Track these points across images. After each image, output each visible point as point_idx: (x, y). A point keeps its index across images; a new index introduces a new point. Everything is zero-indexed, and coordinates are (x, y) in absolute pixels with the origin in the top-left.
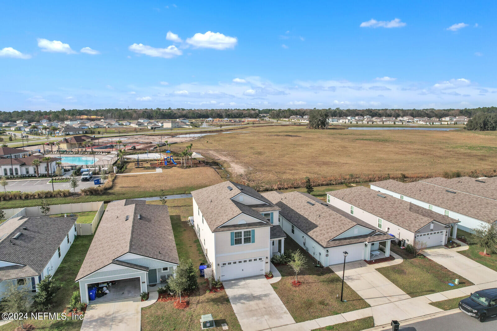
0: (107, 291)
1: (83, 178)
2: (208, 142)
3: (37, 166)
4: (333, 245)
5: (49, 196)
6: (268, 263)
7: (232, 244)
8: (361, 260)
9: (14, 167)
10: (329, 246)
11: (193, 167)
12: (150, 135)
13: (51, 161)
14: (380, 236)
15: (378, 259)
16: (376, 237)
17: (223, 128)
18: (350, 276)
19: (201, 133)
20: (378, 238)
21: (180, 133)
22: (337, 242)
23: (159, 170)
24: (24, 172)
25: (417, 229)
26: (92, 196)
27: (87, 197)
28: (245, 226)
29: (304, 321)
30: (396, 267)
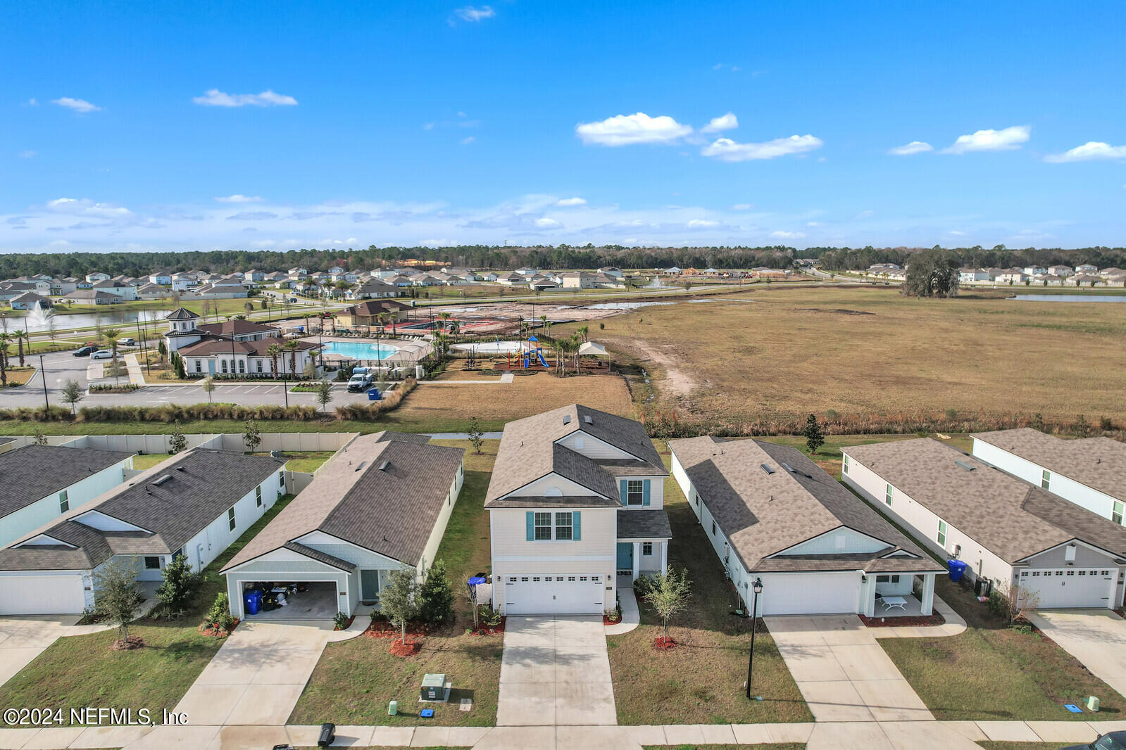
0: (283, 602)
1: (351, 386)
2: (642, 320)
3: (275, 358)
4: (771, 569)
5: (279, 417)
6: (611, 588)
7: (529, 539)
8: (850, 614)
9: (238, 358)
10: (762, 568)
11: (581, 374)
12: (527, 304)
13: (299, 349)
14: (906, 560)
15: (897, 618)
16: (894, 561)
17: (693, 290)
18: (801, 646)
19: (640, 300)
20: (898, 565)
21: (594, 300)
22: (787, 562)
23: (507, 378)
24: (255, 370)
25: (1020, 555)
26: (354, 423)
27: (346, 423)
28: (559, 502)
29: (637, 724)
30: (936, 642)
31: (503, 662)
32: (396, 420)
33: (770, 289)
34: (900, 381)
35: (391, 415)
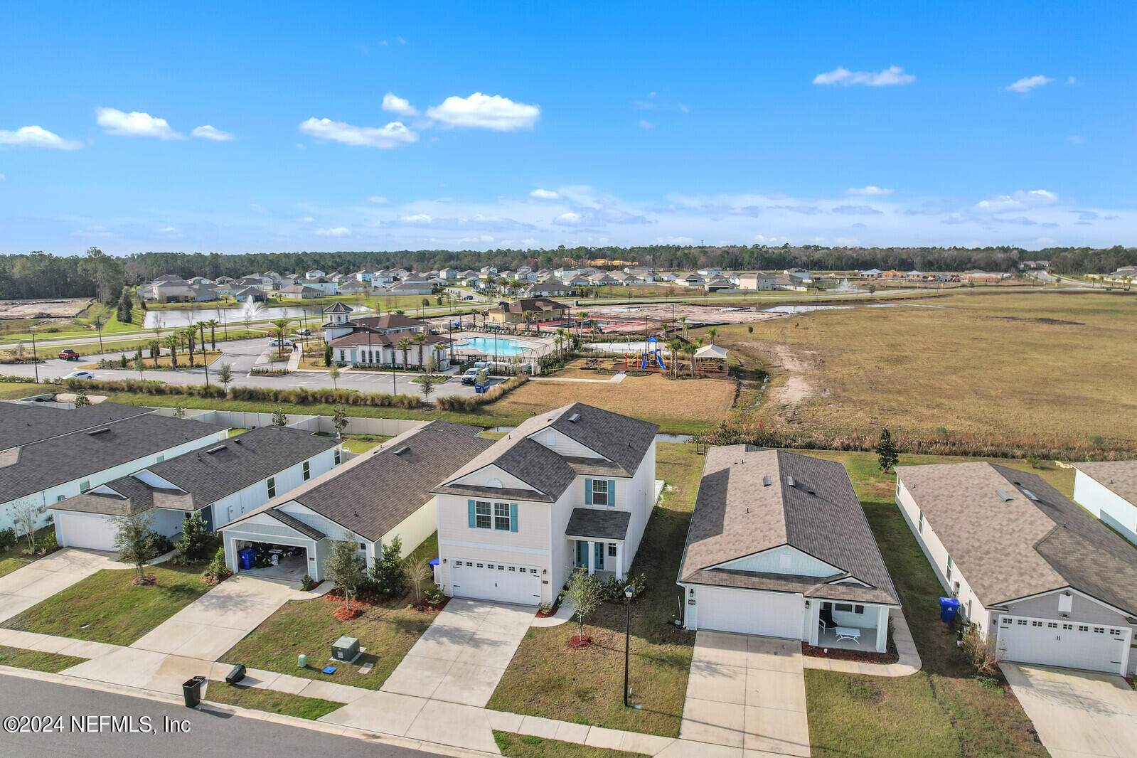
1: (464, 379)
2: (798, 325)
3: (405, 351)
4: (703, 581)
5: (387, 404)
6: (547, 582)
7: (470, 526)
9: (374, 349)
10: (694, 579)
11: (695, 376)
14: (856, 589)
16: (843, 589)
18: (717, 664)
23: (620, 378)
24: (389, 361)
25: (1000, 598)
28: (497, 493)
29: (502, 710)
30: (871, 681)
31: (422, 637)
32: (489, 413)
33: (972, 294)
34: (1060, 401)
35: (487, 408)
